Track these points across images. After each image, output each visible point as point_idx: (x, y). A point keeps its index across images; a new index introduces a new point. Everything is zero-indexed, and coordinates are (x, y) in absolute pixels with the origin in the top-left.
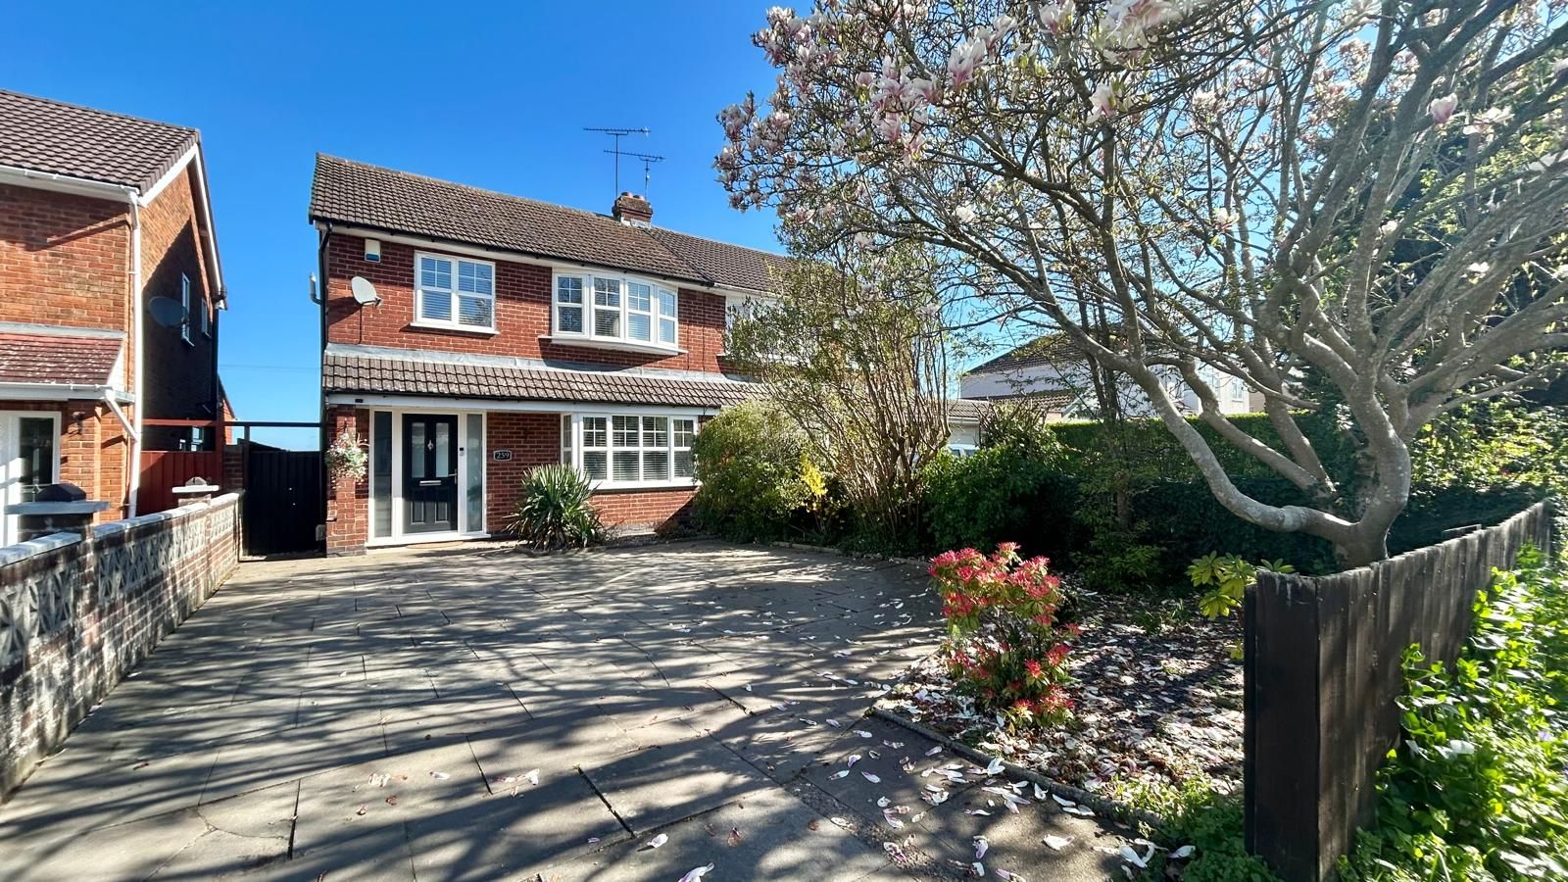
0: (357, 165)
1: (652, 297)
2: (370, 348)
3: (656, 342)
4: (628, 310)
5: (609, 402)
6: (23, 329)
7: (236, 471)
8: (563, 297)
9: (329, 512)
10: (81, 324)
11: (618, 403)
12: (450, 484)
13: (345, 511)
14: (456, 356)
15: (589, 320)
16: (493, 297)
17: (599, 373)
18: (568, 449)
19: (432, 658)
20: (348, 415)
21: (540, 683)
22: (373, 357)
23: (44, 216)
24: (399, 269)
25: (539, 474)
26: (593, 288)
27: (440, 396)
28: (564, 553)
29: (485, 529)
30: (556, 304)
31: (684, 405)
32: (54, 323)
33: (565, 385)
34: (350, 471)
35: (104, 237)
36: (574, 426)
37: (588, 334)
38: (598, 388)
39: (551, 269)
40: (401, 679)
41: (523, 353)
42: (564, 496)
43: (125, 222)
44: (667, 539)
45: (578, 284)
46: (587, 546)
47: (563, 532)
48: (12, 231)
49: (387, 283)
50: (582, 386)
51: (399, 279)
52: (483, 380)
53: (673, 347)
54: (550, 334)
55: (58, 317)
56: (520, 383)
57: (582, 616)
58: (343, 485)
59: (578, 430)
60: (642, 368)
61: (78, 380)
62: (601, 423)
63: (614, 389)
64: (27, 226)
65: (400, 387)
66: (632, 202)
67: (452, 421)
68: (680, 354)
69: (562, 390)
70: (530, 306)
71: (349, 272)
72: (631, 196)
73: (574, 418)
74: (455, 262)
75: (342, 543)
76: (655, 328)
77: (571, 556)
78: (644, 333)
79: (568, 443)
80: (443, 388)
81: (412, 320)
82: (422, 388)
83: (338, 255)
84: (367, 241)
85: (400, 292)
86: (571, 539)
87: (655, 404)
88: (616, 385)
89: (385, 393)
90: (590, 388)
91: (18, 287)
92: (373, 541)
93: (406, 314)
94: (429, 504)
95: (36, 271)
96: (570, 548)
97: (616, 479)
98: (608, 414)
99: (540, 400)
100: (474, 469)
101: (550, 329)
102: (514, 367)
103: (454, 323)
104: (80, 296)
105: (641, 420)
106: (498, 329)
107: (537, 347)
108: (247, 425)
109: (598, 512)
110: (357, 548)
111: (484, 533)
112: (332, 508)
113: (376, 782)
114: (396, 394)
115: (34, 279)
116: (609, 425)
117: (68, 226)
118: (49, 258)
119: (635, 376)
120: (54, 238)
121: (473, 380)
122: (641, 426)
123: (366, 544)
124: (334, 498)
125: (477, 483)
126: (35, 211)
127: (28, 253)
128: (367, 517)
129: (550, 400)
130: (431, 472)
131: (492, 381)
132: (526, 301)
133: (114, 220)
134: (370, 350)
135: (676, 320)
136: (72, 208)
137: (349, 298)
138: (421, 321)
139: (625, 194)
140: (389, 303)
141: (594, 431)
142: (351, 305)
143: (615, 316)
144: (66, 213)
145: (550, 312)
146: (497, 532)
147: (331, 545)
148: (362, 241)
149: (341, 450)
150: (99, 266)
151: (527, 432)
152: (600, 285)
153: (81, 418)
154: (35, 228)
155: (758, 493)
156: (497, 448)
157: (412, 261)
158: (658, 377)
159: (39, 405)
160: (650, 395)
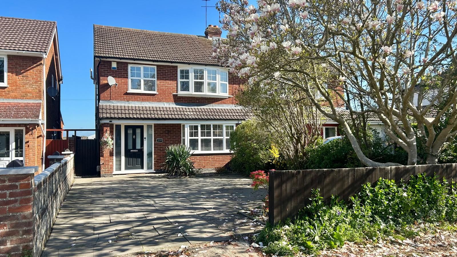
0: (107, 27)
1: (217, 75)
2: (114, 101)
3: (219, 93)
4: (207, 81)
5: (199, 119)
6: (16, 101)
7: (72, 146)
8: (182, 77)
9: (101, 161)
10: (30, 98)
11: (202, 119)
12: (141, 151)
13: (106, 161)
14: (143, 103)
15: (192, 86)
16: (156, 79)
17: (196, 107)
18: (184, 138)
19: (135, 200)
20: (107, 127)
21: (161, 205)
22: (115, 105)
23: (20, 64)
24: (123, 72)
25: (172, 148)
26: (193, 73)
27: (137, 119)
28: (180, 178)
29: (153, 169)
30: (179, 80)
31: (230, 120)
32: (23, 98)
33: (182, 113)
34: (108, 147)
35: (36, 69)
36: (186, 129)
37: (192, 92)
38: (195, 113)
39: (177, 66)
40: (128, 203)
41: (167, 101)
42: (180, 156)
43: (41, 64)
44: (220, 174)
45: (187, 72)
46: (188, 175)
47: (180, 169)
48: (12, 70)
49: (119, 77)
50: (189, 113)
51: (123, 75)
52: (152, 112)
53: (226, 95)
54: (177, 92)
55: (24, 96)
56: (166, 113)
57: (178, 193)
58: (106, 152)
59: (187, 131)
60: (213, 104)
61: (32, 118)
62: (196, 128)
63: (201, 114)
64: (16, 68)
65: (124, 116)
66: (213, 29)
67: (141, 127)
68: (229, 97)
69: (181, 115)
70: (169, 82)
71: (106, 74)
72: (212, 26)
73: (186, 126)
74: (142, 67)
75: (105, 173)
76: (218, 88)
77: (182, 179)
78: (214, 90)
79: (184, 136)
80: (138, 116)
81: (127, 90)
82: (131, 116)
83: (103, 68)
84: (112, 62)
85: (123, 80)
86: (183, 173)
87: (218, 120)
88: (202, 112)
89: (119, 119)
90: (192, 113)
91: (14, 88)
92: (115, 172)
93: (125, 88)
94: (134, 159)
95: (18, 82)
96: (182, 176)
97: (202, 150)
98: (199, 124)
99: (173, 119)
100: (150, 146)
101: (177, 90)
102: (164, 106)
103: (142, 91)
104: (30, 89)
105: (212, 126)
106: (158, 92)
107: (172, 98)
108: (75, 130)
109: (193, 163)
110: (110, 174)
111: (153, 170)
112: (102, 160)
113: (124, 216)
114: (123, 118)
115: (18, 84)
116: (199, 128)
117: (26, 67)
118: (22, 77)
119: (210, 107)
120: (23, 71)
121: (149, 112)
122: (212, 129)
123: (113, 173)
124: (103, 156)
125: (150, 151)
126: (18, 63)
127: (16, 76)
128: (113, 163)
129: (176, 119)
130: (134, 147)
131: (155, 112)
132: (168, 80)
133: (39, 63)
134: (114, 102)
135: (227, 83)
136: (27, 61)
137: (107, 83)
138: (131, 91)
139: (210, 26)
140: (120, 84)
141: (194, 131)
142: (107, 86)
143: (202, 84)
144: (26, 63)
145: (177, 83)
146: (158, 170)
147: (102, 173)
148: (111, 62)
149: (105, 139)
150: (35, 79)
151: (169, 132)
152: (196, 72)
153: (32, 129)
154: (18, 68)
155: (252, 156)
156: (158, 137)
157: (127, 68)
158: (220, 108)
159: (20, 125)
160: (216, 115)
